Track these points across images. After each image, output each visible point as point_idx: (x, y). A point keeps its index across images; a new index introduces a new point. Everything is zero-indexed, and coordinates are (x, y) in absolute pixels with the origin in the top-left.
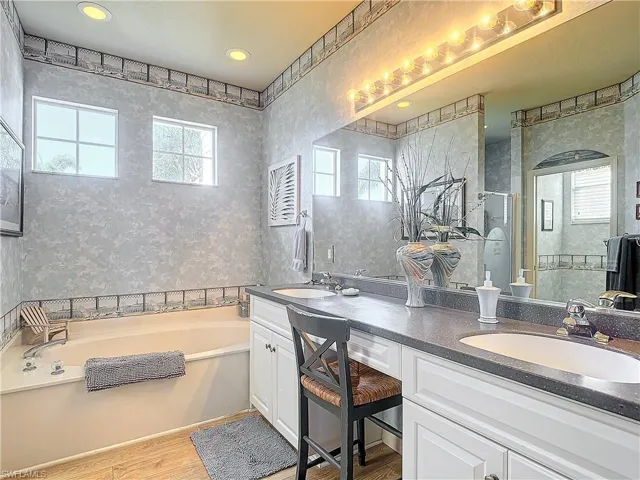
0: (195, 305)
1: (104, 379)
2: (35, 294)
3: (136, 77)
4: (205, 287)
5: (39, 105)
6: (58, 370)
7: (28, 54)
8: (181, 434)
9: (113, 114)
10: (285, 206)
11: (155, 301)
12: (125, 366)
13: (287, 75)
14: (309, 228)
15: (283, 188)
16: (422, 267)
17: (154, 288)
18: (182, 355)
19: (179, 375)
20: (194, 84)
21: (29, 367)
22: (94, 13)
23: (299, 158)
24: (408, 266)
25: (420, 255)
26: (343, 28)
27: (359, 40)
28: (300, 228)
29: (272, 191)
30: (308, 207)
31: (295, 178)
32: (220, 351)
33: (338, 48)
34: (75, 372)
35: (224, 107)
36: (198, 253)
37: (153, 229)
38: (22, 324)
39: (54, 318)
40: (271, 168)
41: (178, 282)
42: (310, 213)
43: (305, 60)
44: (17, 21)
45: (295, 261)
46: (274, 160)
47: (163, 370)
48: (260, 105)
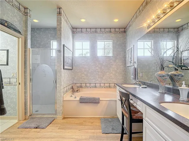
0: (107, 87)
1: (83, 101)
2: (75, 82)
3: (93, 32)
4: (109, 83)
5: (76, 42)
6: (75, 98)
7: (73, 32)
8: (99, 118)
9: (89, 42)
10: (130, 60)
11: (98, 85)
12: (87, 99)
13: (131, 22)
14: (136, 67)
15: (130, 55)
16: (163, 79)
17: (97, 82)
18: (99, 98)
19: (98, 103)
20: (107, 30)
21: (71, 96)
22: (83, 20)
23: (134, 45)
24: (158, 78)
25: (162, 75)
26: (144, 4)
27: (148, 7)
28: (134, 67)
29: (127, 56)
30: (136, 60)
31: (132, 52)
32: (109, 99)
33: (143, 10)
34: (78, 99)
35: (114, 34)
36: (108, 74)
37: (97, 68)
38: (72, 88)
39: (78, 87)
40: (127, 50)
41: (103, 81)
42: (136, 62)
43: (135, 17)
44: (71, 26)
45: (132, 76)
46: (128, 47)
47: (95, 101)
48: (125, 32)
